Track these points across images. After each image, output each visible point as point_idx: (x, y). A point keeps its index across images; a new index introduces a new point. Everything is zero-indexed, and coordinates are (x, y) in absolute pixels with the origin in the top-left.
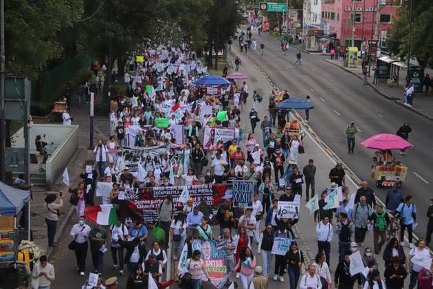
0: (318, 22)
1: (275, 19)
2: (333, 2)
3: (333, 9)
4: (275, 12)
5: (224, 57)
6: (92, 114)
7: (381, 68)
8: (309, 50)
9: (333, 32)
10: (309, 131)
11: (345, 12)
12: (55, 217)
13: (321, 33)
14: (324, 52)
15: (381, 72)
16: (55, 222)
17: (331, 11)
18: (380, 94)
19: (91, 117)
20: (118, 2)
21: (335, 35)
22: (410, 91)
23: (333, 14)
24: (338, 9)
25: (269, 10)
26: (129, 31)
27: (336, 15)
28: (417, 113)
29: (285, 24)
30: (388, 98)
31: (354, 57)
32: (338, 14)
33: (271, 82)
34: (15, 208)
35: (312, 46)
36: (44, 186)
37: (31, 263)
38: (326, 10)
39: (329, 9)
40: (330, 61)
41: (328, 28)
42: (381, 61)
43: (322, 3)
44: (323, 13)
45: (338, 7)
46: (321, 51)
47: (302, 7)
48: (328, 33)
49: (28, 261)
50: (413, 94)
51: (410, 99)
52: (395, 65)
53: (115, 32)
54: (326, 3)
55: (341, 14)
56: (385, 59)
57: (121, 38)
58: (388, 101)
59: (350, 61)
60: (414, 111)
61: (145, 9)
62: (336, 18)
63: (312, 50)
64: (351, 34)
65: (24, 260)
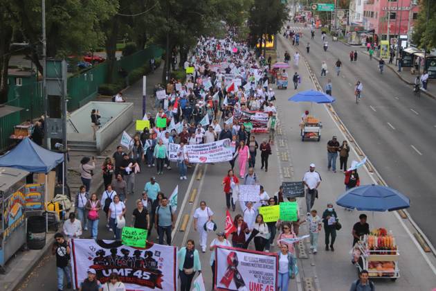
0: (361, 20)
1: (326, 17)
2: (373, 3)
3: (373, 8)
4: (325, 12)
5: (274, 49)
6: (144, 93)
7: (406, 58)
8: (351, 43)
9: (372, 28)
10: (331, 111)
11: (383, 12)
12: (88, 176)
13: (362, 29)
14: (364, 45)
15: (405, 62)
16: (89, 180)
17: (371, 10)
18: (402, 79)
19: (144, 97)
20: (174, 2)
21: (373, 31)
22: (424, 77)
23: (372, 13)
24: (376, 9)
25: (319, 10)
26: (183, 26)
27: (375, 13)
28: (430, 96)
29: (333, 22)
30: (407, 83)
31: (385, 49)
32: (377, 13)
33: (311, 70)
34: (46, 168)
35: (353, 40)
36: (95, 152)
37: (61, 213)
38: (367, 10)
39: (369, 9)
40: (366, 52)
41: (369, 25)
42: (406, 53)
43: (364, 4)
44: (365, 12)
45: (377, 6)
46: (361, 45)
47: (348, 7)
48: (368, 29)
49: (58, 211)
50: (427, 80)
51: (425, 84)
52: (417, 56)
53: (171, 27)
54: (368, 4)
55: (378, 13)
56: (409, 50)
57: (177, 32)
58: (408, 86)
59: (382, 52)
60: (427, 94)
61: (197, 8)
62: (375, 17)
63: (353, 43)
64: (387, 30)
65: (54, 210)
